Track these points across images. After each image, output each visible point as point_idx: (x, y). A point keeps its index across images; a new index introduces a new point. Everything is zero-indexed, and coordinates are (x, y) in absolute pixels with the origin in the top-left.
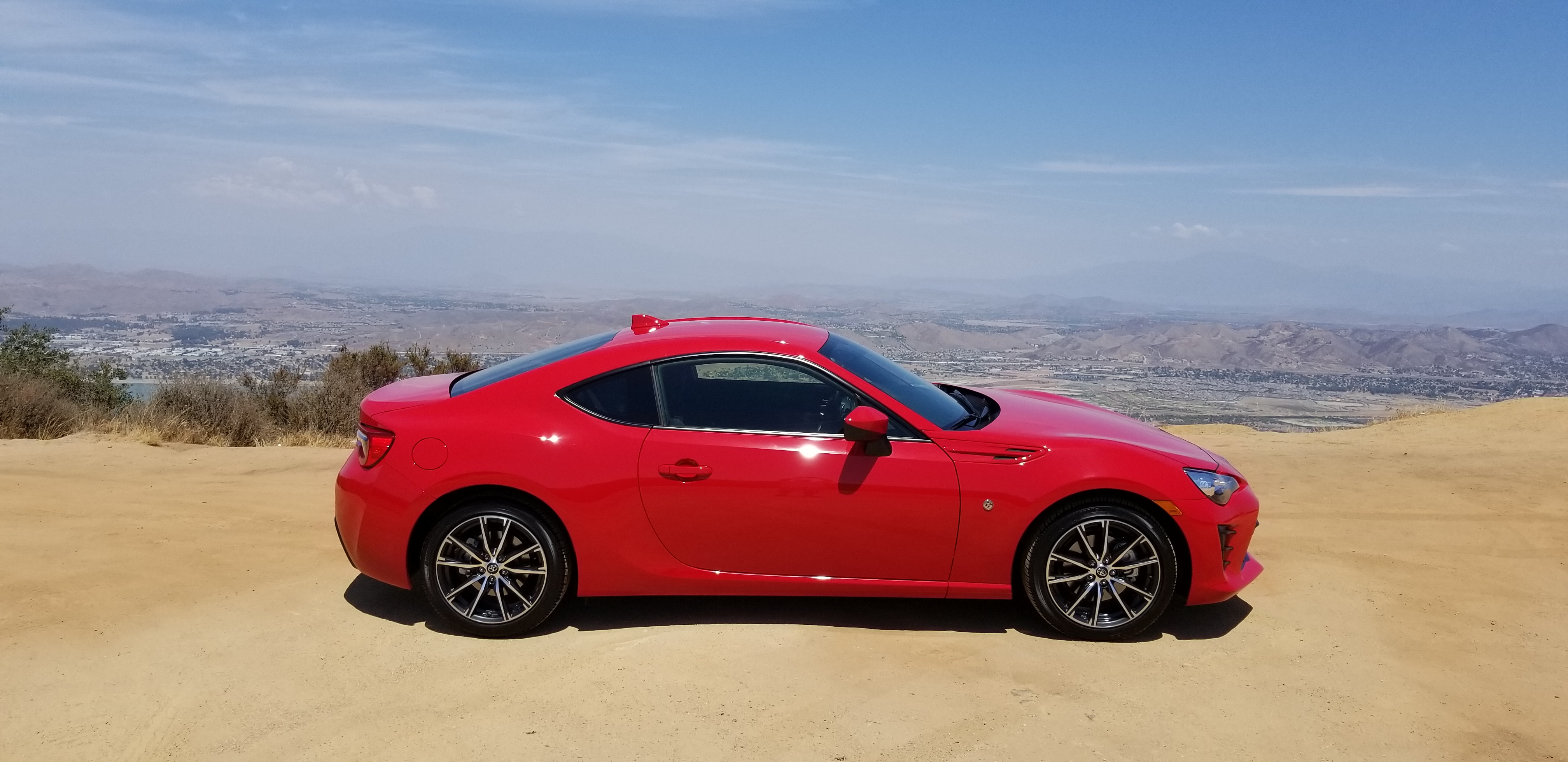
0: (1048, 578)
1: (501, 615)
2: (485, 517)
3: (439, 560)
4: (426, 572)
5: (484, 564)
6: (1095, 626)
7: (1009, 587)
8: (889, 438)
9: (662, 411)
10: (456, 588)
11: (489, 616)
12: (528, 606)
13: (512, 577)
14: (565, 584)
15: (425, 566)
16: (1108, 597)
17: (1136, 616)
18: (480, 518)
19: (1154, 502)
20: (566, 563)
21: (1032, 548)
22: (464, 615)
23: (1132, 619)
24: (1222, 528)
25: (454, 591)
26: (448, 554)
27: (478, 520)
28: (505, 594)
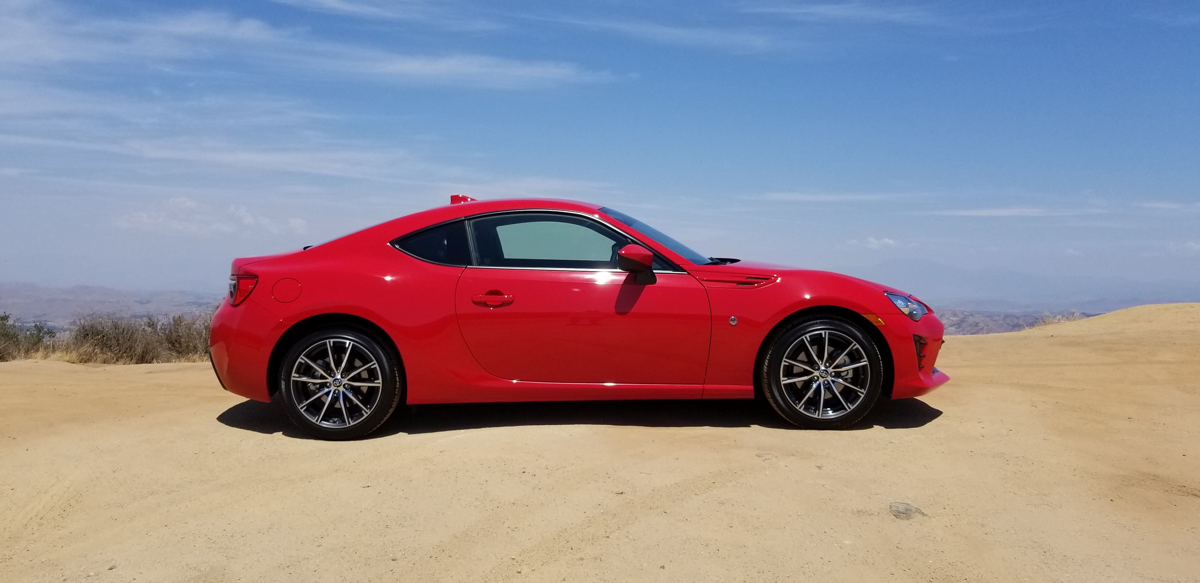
0: (782, 379)
1: (345, 422)
2: (332, 341)
3: (293, 377)
4: (283, 387)
5: (330, 380)
6: (820, 417)
7: (752, 387)
8: (654, 271)
9: (474, 254)
10: (307, 400)
11: (335, 422)
12: (367, 413)
13: (356, 390)
14: (396, 395)
15: (282, 382)
16: (829, 396)
17: (852, 408)
18: (327, 341)
19: (863, 315)
20: (397, 378)
21: (768, 355)
22: (314, 421)
23: (849, 410)
24: (917, 338)
25: (305, 402)
26: (302, 371)
27: (325, 344)
28: (348, 406)
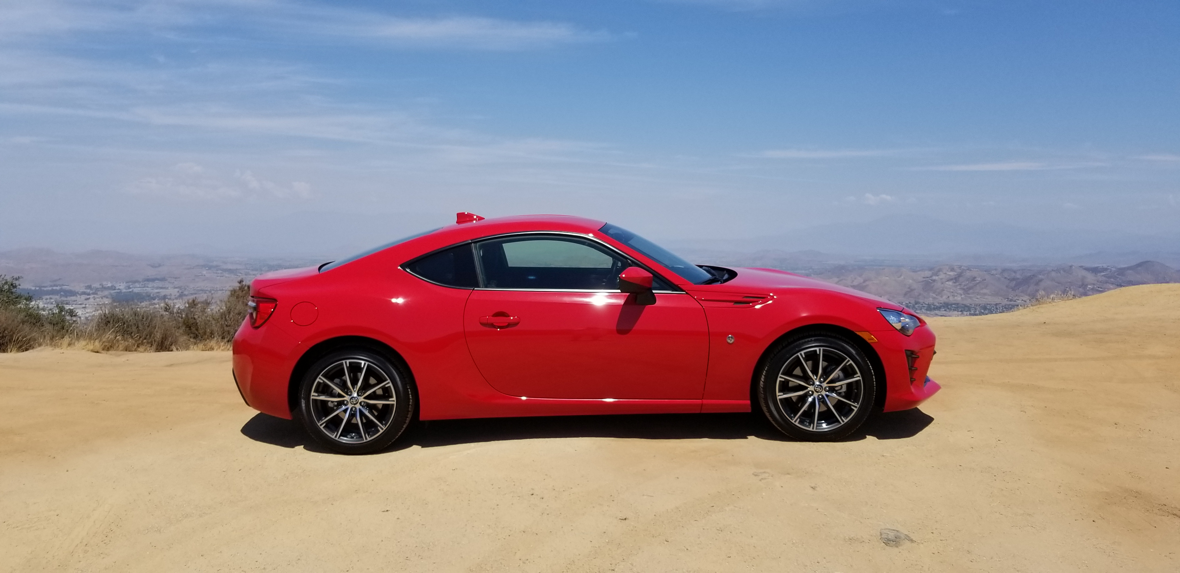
0: (778, 394)
1: (361, 437)
2: (348, 361)
3: (313, 396)
4: (303, 405)
5: (347, 398)
6: (815, 430)
7: (749, 402)
8: (654, 291)
9: (481, 277)
10: (326, 417)
11: (352, 438)
12: (382, 429)
13: (371, 408)
14: (410, 411)
15: (303, 400)
16: (824, 409)
17: (846, 421)
18: (344, 362)
19: (856, 332)
20: (410, 395)
21: (765, 372)
22: (333, 437)
23: (842, 423)
24: (909, 353)
25: (324, 419)
26: (320, 389)
27: (342, 364)
28: (364, 421)
